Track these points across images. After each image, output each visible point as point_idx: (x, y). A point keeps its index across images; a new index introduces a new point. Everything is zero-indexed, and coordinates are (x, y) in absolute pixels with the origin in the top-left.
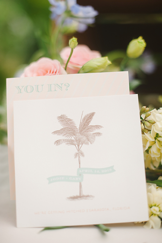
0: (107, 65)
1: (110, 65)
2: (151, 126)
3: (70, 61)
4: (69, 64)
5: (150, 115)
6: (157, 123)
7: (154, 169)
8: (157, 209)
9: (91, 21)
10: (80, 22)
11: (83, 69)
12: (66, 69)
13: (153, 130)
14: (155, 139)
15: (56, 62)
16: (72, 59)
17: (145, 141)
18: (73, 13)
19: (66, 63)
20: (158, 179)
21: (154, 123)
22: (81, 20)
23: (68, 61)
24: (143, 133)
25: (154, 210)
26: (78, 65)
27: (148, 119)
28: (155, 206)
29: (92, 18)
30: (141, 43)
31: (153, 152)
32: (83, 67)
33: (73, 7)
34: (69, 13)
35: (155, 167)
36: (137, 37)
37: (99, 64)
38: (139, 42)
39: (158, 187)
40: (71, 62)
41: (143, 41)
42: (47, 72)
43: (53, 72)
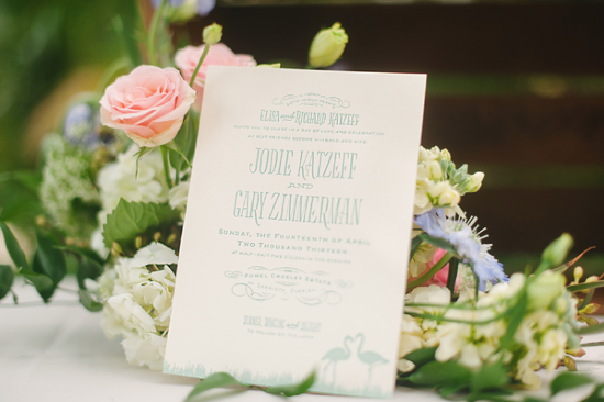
4: (197, 78)
12: (191, 85)
23: (197, 71)
30: (339, 35)
36: (329, 26)
38: (335, 34)
41: (342, 31)
42: (154, 91)
43: (167, 91)
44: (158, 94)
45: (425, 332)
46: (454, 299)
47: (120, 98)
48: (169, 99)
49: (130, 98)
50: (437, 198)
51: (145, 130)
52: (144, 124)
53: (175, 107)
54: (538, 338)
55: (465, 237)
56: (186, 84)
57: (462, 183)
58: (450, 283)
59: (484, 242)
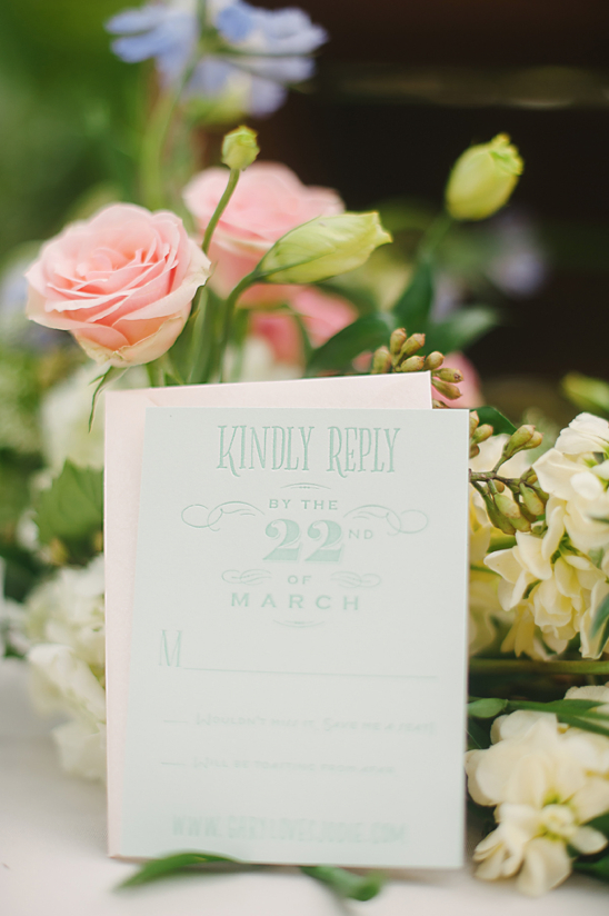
0: (372, 247)
1: (383, 247)
3: (221, 219)
4: (217, 231)
7: (546, 658)
8: (564, 815)
9: (298, 70)
10: (255, 74)
11: (278, 254)
12: (205, 248)
15: (168, 220)
16: (229, 215)
18: (228, 35)
19: (205, 226)
20: (564, 696)
22: (260, 65)
23: (215, 220)
25: (554, 818)
26: (255, 236)
28: (557, 802)
29: (304, 56)
30: (505, 159)
31: (543, 608)
32: (277, 245)
33: (227, 14)
34: (211, 38)
35: (549, 651)
36: (486, 138)
37: (341, 238)
38: (496, 156)
39: (565, 726)
40: (226, 226)
41: (510, 152)
42: (131, 257)
43: (155, 259)
44: (136, 263)
47: (63, 269)
48: (157, 273)
49: (83, 269)
51: (110, 334)
52: (106, 322)
53: (169, 291)
56: (193, 245)
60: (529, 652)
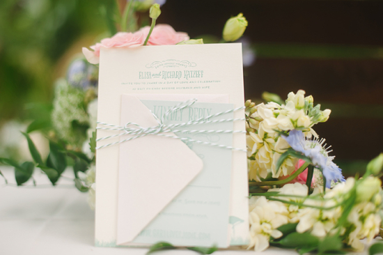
2: (257, 125)
5: (256, 110)
6: (266, 120)
7: (260, 181)
8: (268, 226)
13: (261, 129)
14: (263, 140)
17: (250, 143)
20: (267, 191)
21: (261, 120)
24: (248, 133)
25: (265, 227)
27: (253, 115)
28: (266, 222)
30: (242, 21)
31: (261, 156)
35: (262, 179)
36: (236, 15)
38: (239, 20)
39: (268, 200)
41: (244, 19)
45: (290, 213)
46: (310, 192)
50: (297, 121)
54: (362, 219)
55: (318, 151)
57: (316, 115)
58: (308, 182)
59: (330, 155)
60: (255, 179)
